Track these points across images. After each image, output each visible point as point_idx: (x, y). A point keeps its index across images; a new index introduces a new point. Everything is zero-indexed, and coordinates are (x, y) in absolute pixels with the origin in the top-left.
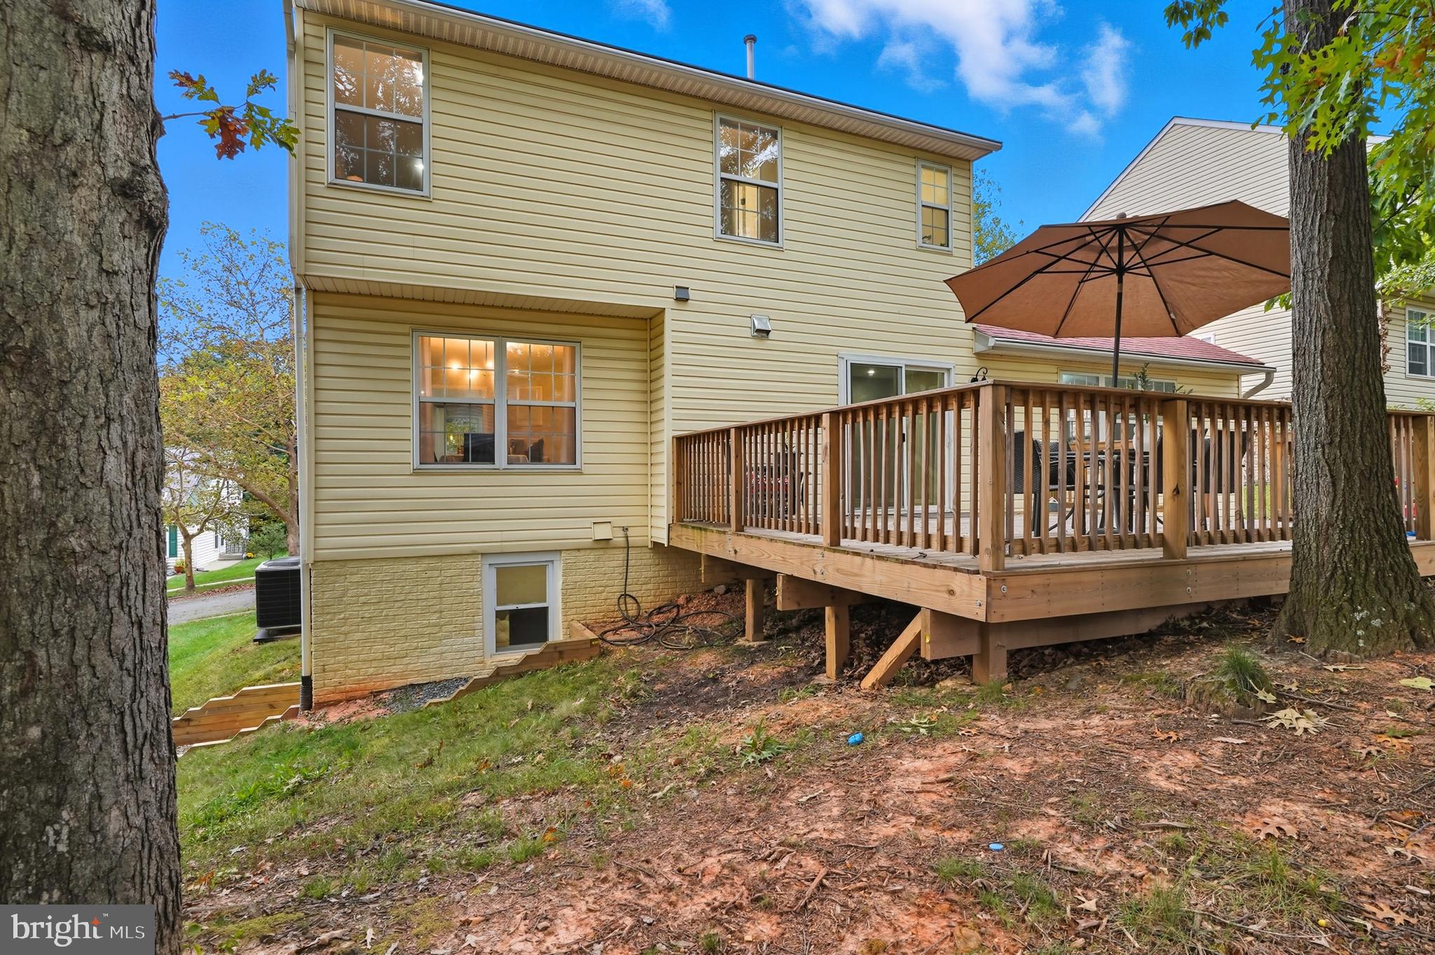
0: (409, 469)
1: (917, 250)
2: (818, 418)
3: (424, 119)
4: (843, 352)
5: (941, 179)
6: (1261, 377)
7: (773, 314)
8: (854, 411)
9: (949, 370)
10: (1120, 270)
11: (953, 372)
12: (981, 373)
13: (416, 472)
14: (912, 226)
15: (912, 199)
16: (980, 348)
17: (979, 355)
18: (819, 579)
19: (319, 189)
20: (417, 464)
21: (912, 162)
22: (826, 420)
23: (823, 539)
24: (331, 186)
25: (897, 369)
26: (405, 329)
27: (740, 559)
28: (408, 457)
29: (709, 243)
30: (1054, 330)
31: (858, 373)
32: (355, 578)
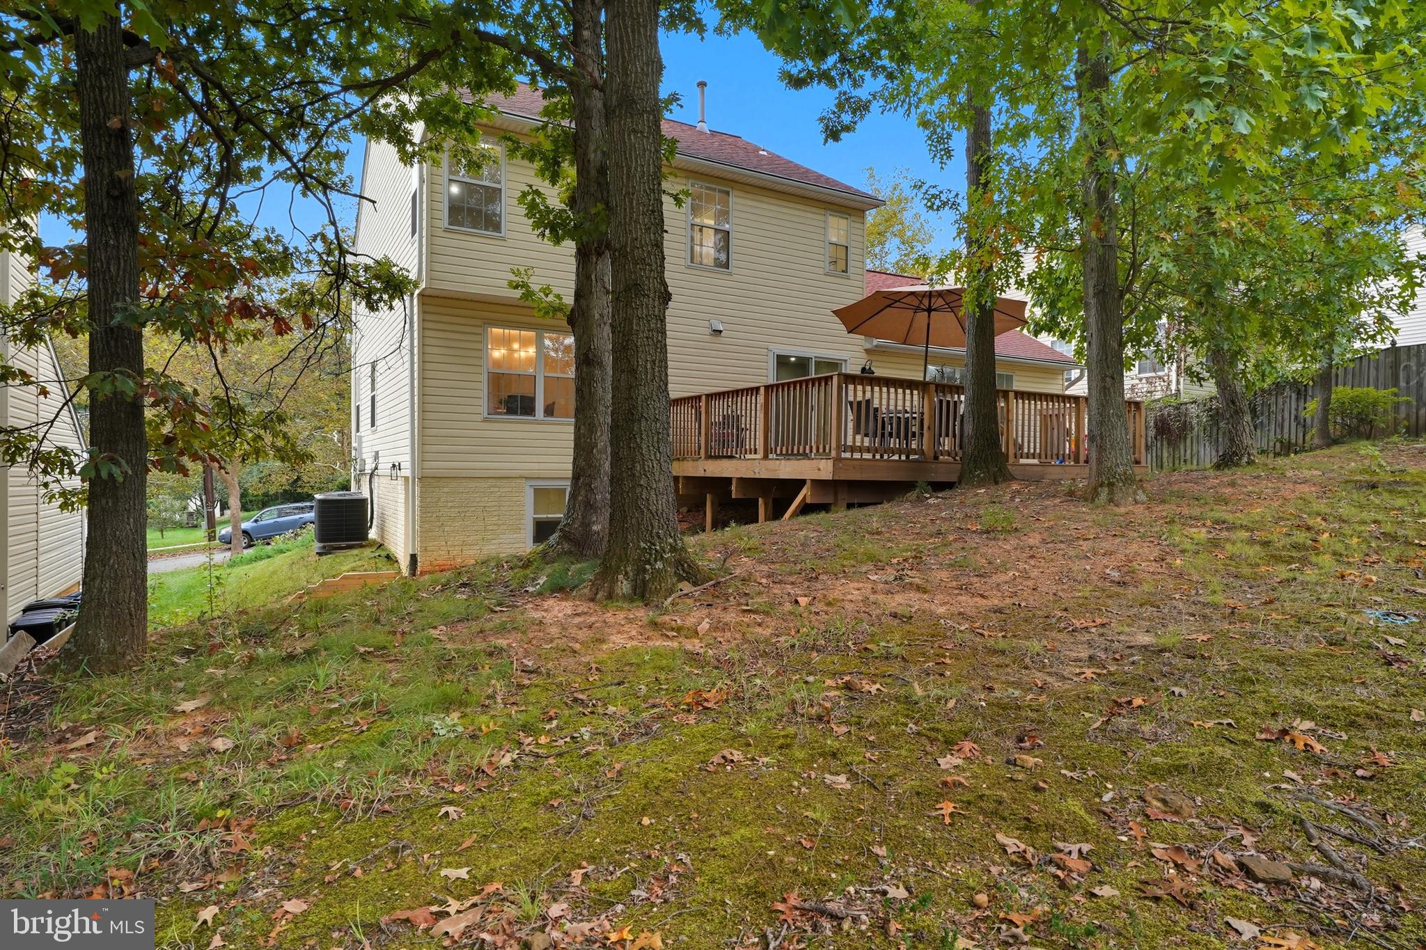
0: (479, 418)
1: (825, 274)
2: (758, 389)
3: (503, 186)
4: (771, 346)
5: (843, 223)
7: (724, 319)
8: (777, 386)
9: (845, 361)
10: (929, 310)
11: (848, 362)
13: (485, 420)
14: (821, 258)
15: (822, 238)
16: (868, 346)
17: (867, 351)
18: (757, 476)
19: (440, 232)
20: (486, 415)
21: (823, 212)
22: (762, 390)
23: (760, 455)
24: (446, 230)
25: (809, 359)
26: (478, 322)
27: (708, 474)
28: (480, 410)
29: (682, 269)
30: (903, 340)
31: (782, 362)
32: (446, 490)
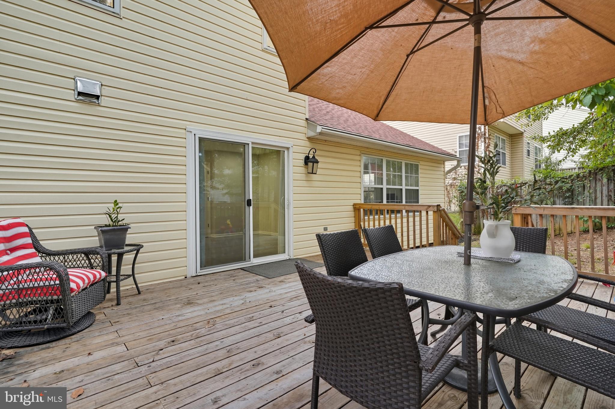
1: (263, 51)
4: (191, 126)
6: (455, 163)
7: (106, 80)
9: (288, 149)
11: (291, 150)
12: (311, 152)
16: (311, 134)
17: (310, 139)
25: (242, 144)
30: (376, 112)
